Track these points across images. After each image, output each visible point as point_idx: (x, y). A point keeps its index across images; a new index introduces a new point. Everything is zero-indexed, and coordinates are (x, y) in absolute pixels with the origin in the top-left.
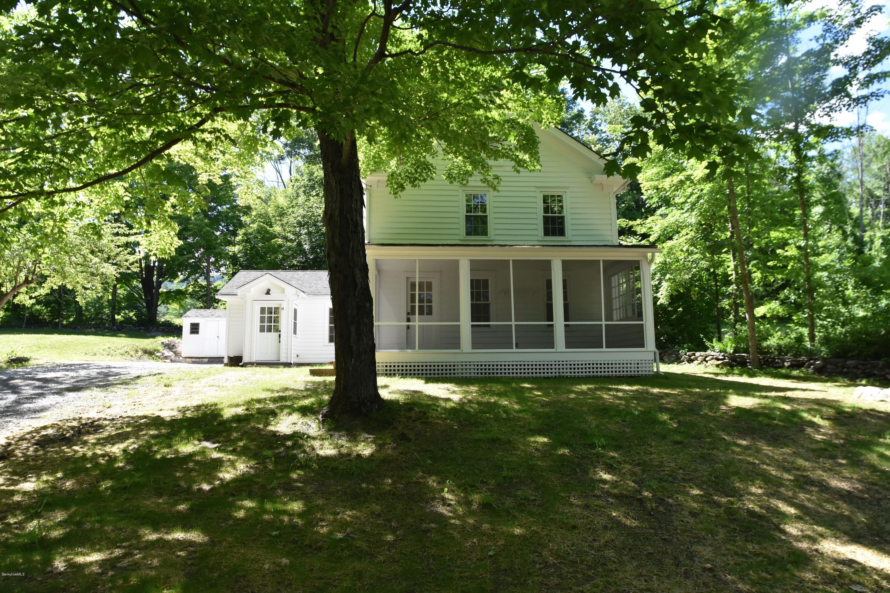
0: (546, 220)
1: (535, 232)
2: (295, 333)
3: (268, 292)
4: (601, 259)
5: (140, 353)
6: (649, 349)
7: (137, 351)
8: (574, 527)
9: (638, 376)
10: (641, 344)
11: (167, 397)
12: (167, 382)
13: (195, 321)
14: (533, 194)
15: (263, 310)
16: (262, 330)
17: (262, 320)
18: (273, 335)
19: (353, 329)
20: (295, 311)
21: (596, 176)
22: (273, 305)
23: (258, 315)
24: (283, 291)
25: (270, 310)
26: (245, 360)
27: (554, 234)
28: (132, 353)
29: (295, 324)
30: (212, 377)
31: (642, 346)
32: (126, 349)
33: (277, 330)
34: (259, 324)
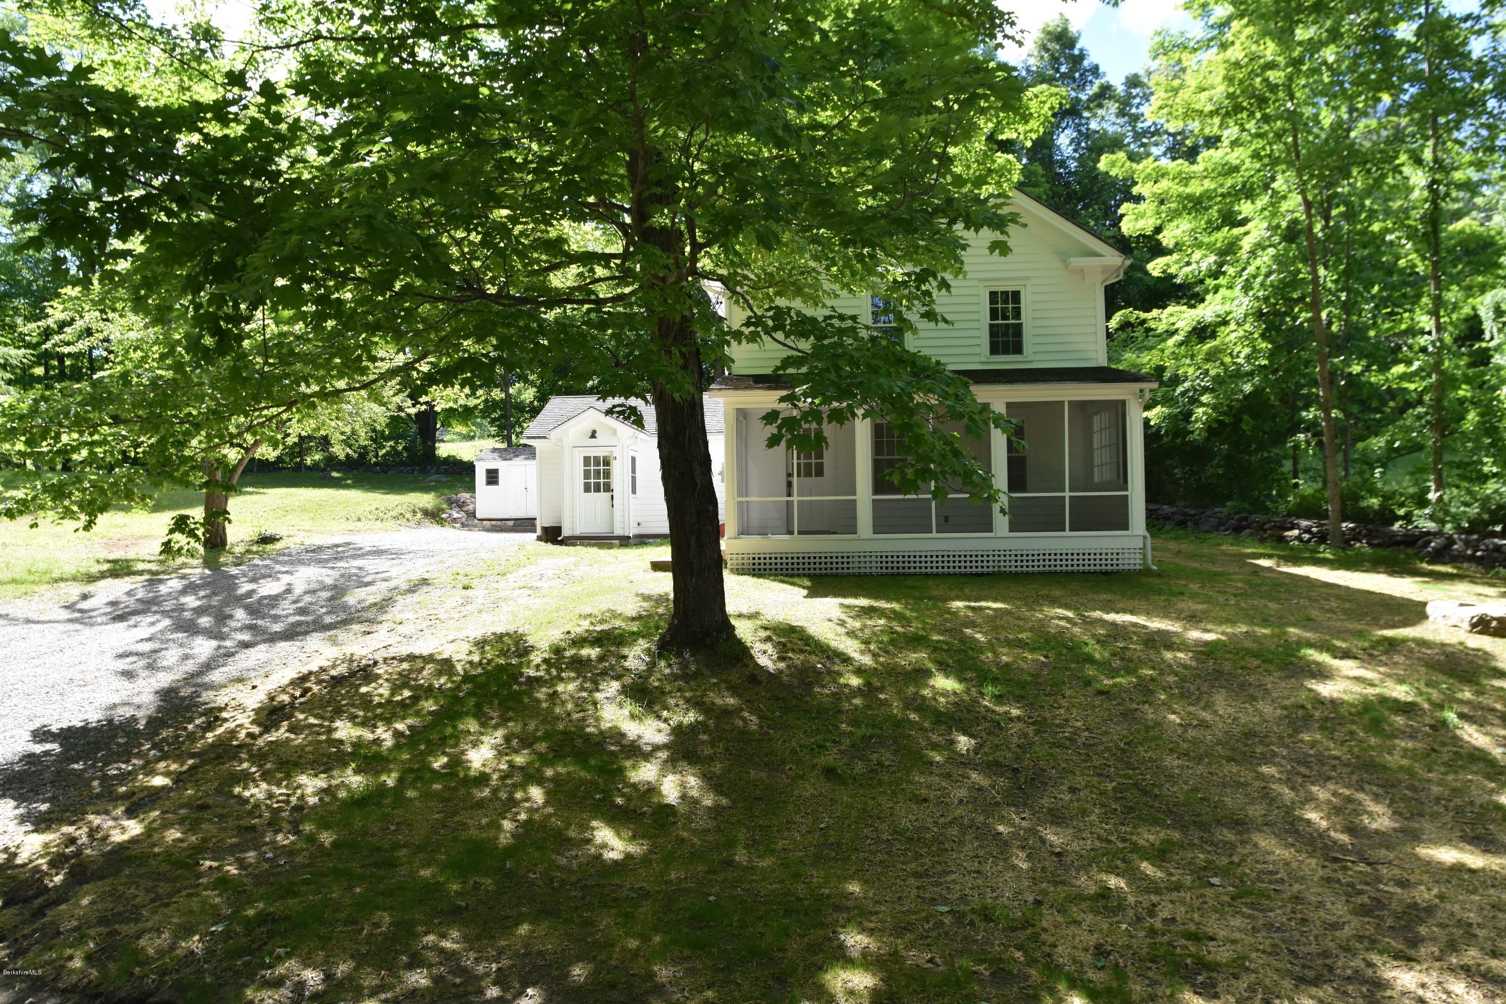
0: (994, 331)
1: (977, 350)
2: (634, 491)
3: (593, 435)
4: (1066, 399)
5: (419, 515)
6: (1136, 532)
7: (414, 512)
8: (925, 800)
9: (1118, 572)
10: (1122, 524)
11: (468, 607)
12: (466, 582)
13: (492, 465)
14: (974, 291)
15: (587, 460)
16: (587, 489)
17: (587, 474)
18: (603, 496)
19: (693, 540)
20: (633, 460)
21: (1072, 259)
22: (601, 453)
23: (580, 468)
24: (614, 432)
25: (597, 461)
26: (566, 532)
27: (1006, 352)
28: (408, 515)
29: (634, 479)
30: (523, 572)
31: (1125, 527)
32: (399, 510)
33: (608, 488)
34: (582, 481)
